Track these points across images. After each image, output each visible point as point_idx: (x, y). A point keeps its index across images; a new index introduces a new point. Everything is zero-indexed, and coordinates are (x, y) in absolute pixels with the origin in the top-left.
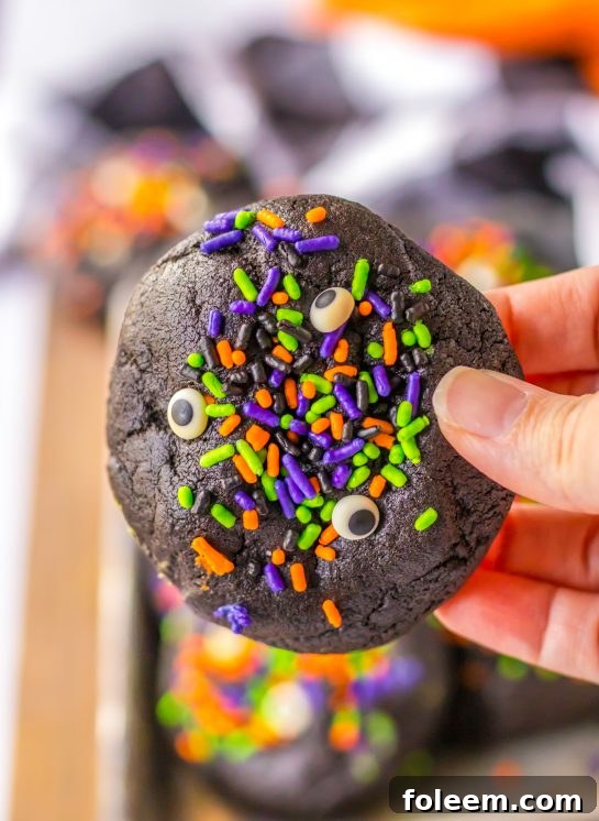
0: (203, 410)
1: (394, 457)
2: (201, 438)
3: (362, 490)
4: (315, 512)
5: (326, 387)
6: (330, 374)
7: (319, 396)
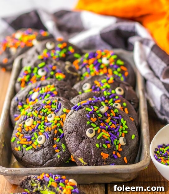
0: (94, 130)
1: (124, 129)
2: (95, 135)
3: (122, 136)
4: (116, 142)
5: (110, 120)
6: (109, 118)
7: (109, 122)
